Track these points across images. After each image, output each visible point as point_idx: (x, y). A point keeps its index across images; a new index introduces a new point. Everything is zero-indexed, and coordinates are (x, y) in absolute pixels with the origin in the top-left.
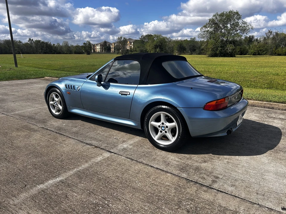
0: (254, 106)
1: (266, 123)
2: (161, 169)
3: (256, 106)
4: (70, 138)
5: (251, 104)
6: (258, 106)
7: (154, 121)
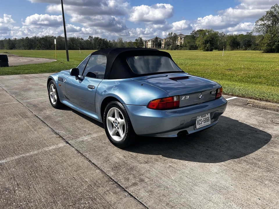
0: (266, 108)
1: (261, 129)
2: (96, 164)
3: (268, 109)
4: (48, 126)
5: (263, 106)
6: (270, 109)
7: (111, 117)
